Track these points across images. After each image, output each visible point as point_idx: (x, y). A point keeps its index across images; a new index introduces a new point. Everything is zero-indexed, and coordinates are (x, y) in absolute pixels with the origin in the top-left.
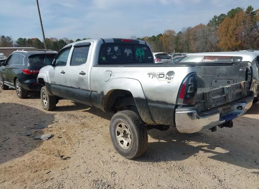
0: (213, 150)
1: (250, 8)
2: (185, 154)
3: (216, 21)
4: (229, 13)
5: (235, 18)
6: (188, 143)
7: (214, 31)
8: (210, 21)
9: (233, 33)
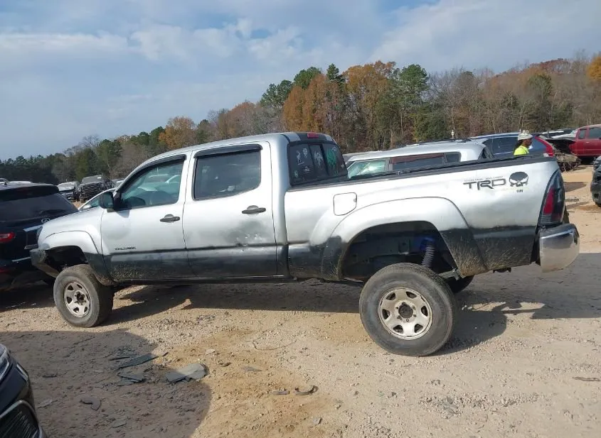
1: (333, 69)
3: (275, 96)
4: (297, 78)
5: (311, 88)
7: (275, 114)
8: (263, 96)
9: (313, 118)
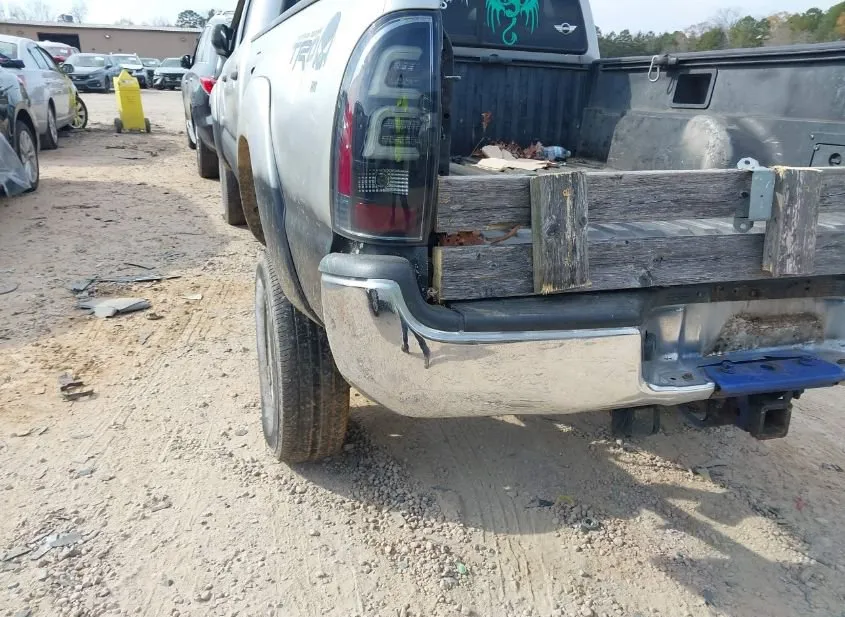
0: (722, 528)
2: (549, 504)
6: (616, 456)
